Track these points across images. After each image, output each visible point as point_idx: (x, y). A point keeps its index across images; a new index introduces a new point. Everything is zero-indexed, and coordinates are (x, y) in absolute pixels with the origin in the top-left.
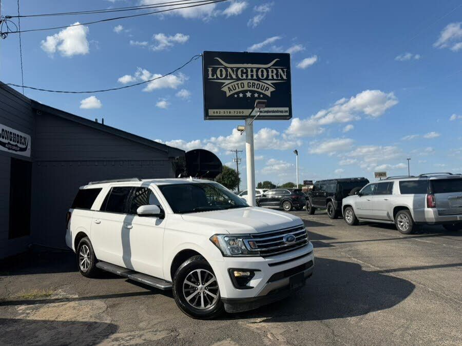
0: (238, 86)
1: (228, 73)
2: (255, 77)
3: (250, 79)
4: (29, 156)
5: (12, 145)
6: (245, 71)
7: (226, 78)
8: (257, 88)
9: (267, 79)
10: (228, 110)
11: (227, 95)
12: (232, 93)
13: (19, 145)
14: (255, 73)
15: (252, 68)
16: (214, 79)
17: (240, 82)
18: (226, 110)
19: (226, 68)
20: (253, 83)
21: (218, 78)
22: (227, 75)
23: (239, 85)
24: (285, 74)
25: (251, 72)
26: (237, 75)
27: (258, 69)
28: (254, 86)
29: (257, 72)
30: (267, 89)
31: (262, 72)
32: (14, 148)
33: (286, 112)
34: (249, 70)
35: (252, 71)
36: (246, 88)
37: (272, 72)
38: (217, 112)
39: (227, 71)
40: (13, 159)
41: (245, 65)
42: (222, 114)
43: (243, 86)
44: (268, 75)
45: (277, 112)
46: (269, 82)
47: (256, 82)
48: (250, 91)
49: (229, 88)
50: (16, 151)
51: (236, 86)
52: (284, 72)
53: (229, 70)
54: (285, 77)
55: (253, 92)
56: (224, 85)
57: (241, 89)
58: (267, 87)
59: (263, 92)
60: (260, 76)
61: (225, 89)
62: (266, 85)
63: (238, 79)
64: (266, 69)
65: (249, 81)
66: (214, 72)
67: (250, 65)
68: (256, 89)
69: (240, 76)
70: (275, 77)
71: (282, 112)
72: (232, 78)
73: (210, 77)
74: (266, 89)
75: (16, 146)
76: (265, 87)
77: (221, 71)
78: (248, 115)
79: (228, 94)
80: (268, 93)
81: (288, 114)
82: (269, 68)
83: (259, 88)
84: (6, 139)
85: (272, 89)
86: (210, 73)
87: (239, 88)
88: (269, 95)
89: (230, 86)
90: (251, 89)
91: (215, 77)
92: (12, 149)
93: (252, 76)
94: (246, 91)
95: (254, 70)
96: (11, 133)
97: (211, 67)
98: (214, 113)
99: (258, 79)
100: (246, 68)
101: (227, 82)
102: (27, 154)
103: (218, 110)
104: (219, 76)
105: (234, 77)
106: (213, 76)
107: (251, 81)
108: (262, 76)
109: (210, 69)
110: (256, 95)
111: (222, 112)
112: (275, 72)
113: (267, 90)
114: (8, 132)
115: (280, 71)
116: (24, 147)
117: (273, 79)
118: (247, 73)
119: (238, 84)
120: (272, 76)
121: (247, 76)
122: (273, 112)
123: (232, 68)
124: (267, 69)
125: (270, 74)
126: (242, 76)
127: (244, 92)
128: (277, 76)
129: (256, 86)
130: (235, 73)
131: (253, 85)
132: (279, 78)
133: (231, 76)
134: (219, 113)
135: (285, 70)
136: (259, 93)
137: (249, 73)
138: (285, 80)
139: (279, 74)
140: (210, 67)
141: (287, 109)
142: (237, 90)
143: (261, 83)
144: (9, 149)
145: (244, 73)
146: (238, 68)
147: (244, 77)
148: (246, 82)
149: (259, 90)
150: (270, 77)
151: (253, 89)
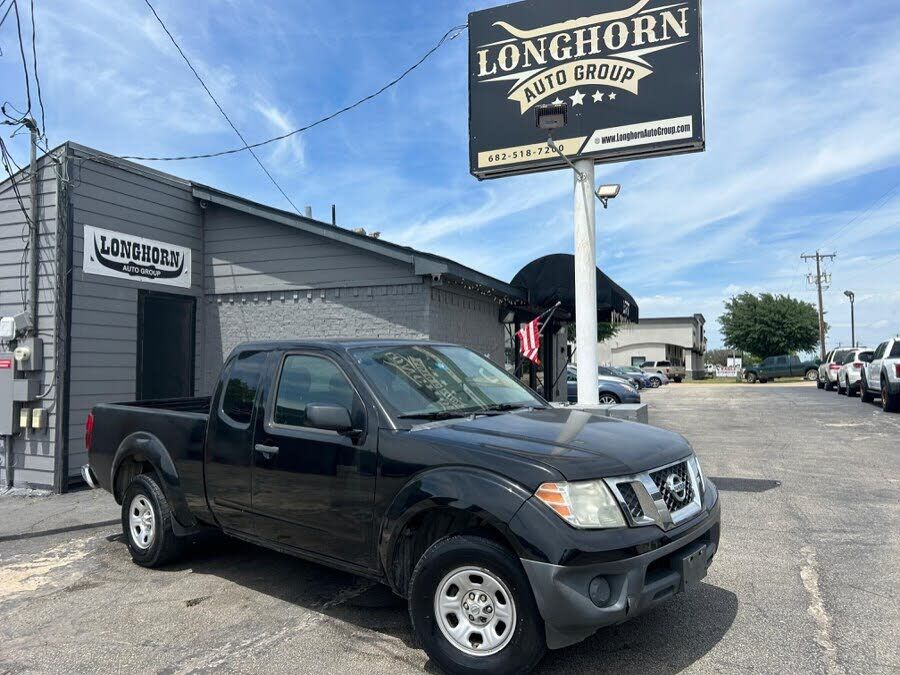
0: (550, 82)
1: (526, 54)
2: (595, 50)
3: (582, 58)
4: (189, 286)
5: (140, 267)
6: (568, 38)
7: (519, 69)
8: (599, 77)
9: (628, 47)
10: (525, 148)
11: (523, 111)
12: (534, 101)
13: (158, 266)
14: (594, 40)
15: (587, 27)
16: (492, 76)
17: (554, 71)
18: (518, 149)
19: (520, 43)
20: (589, 66)
21: (501, 72)
22: (522, 60)
23: (554, 79)
24: (684, 21)
25: (585, 39)
26: (547, 55)
27: (604, 26)
28: (593, 73)
29: (601, 33)
30: (629, 73)
31: (616, 30)
32: (147, 271)
33: (684, 128)
34: (580, 34)
35: (587, 36)
36: (571, 82)
37: (645, 24)
38: (497, 157)
39: (522, 49)
40: (142, 292)
41: (570, 24)
42: (510, 160)
43: (562, 80)
44: (631, 37)
45: (658, 132)
46: (634, 55)
47: (598, 62)
48: (582, 89)
49: (527, 90)
50: (152, 277)
51: (546, 82)
52: (679, 19)
53: (529, 45)
54: (681, 32)
55: (588, 90)
56: (516, 85)
57: (558, 88)
58: (628, 70)
59: (617, 84)
60: (609, 45)
61: (518, 96)
62: (626, 65)
63: (551, 63)
64: (624, 20)
65: (579, 63)
66: (492, 58)
67: (583, 21)
68: (597, 81)
69: (555, 56)
70: (652, 38)
71: (671, 130)
72: (534, 65)
73: (483, 72)
74: (625, 77)
75: (153, 268)
76: (623, 72)
77: (509, 52)
78: (575, 152)
79: (525, 107)
80: (632, 86)
81: (689, 134)
82: (637, 15)
83: (605, 77)
84: (123, 255)
85: (642, 72)
86: (483, 62)
87: (552, 87)
88: (634, 90)
89: (530, 85)
90: (584, 82)
91: (494, 70)
92: (140, 274)
93: (587, 47)
94: (572, 91)
95: (594, 31)
96: (136, 245)
97: (484, 49)
98: (490, 159)
99: (605, 52)
100: (571, 32)
101: (522, 76)
102: (184, 282)
103: (500, 152)
104: (503, 67)
105: (540, 60)
106: (489, 68)
107: (585, 63)
108: (616, 41)
109: (483, 54)
110: (598, 97)
111: (510, 155)
112: (652, 22)
113: (630, 78)
114: (129, 244)
115: (668, 17)
116: (174, 269)
117: (648, 45)
118: (573, 43)
119: (548, 77)
120: (645, 36)
121: (574, 52)
122: (645, 134)
123: (535, 41)
124: (629, 22)
125: (638, 31)
126: (561, 54)
127: (566, 94)
128: (659, 34)
129: (596, 74)
130: (542, 50)
131: (588, 72)
132: (665, 37)
133: (531, 58)
134: (501, 157)
135: (683, 10)
136: (606, 90)
137: (580, 43)
138: (683, 38)
139: (664, 26)
140: (481, 50)
141: (688, 120)
142: (549, 92)
143: (611, 63)
144: (132, 274)
145: (567, 45)
146: (550, 36)
147: (567, 54)
148: (569, 68)
149: (607, 82)
150: (638, 41)
151: (590, 81)
